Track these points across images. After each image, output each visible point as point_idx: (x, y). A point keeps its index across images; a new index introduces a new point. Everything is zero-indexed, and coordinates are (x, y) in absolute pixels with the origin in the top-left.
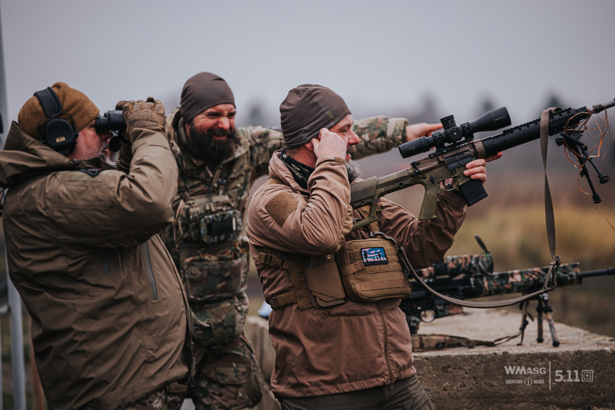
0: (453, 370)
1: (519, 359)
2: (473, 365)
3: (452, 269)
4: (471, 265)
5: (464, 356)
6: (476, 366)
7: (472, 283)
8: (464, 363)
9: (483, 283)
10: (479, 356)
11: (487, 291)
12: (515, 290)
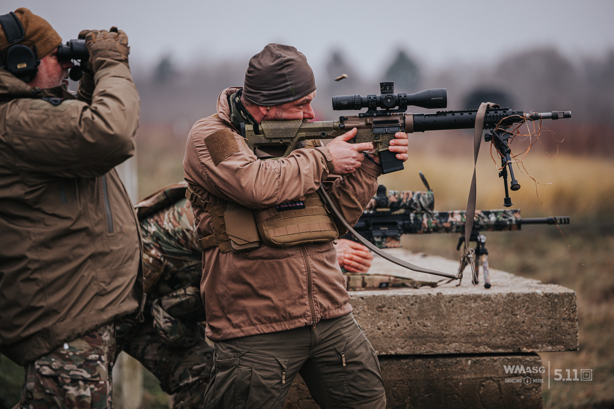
0: (388, 310)
1: (452, 300)
2: (407, 305)
3: (393, 203)
4: (412, 200)
5: (399, 296)
6: (410, 306)
7: (412, 218)
8: (399, 303)
9: (423, 219)
10: (414, 296)
11: (425, 228)
12: (454, 230)
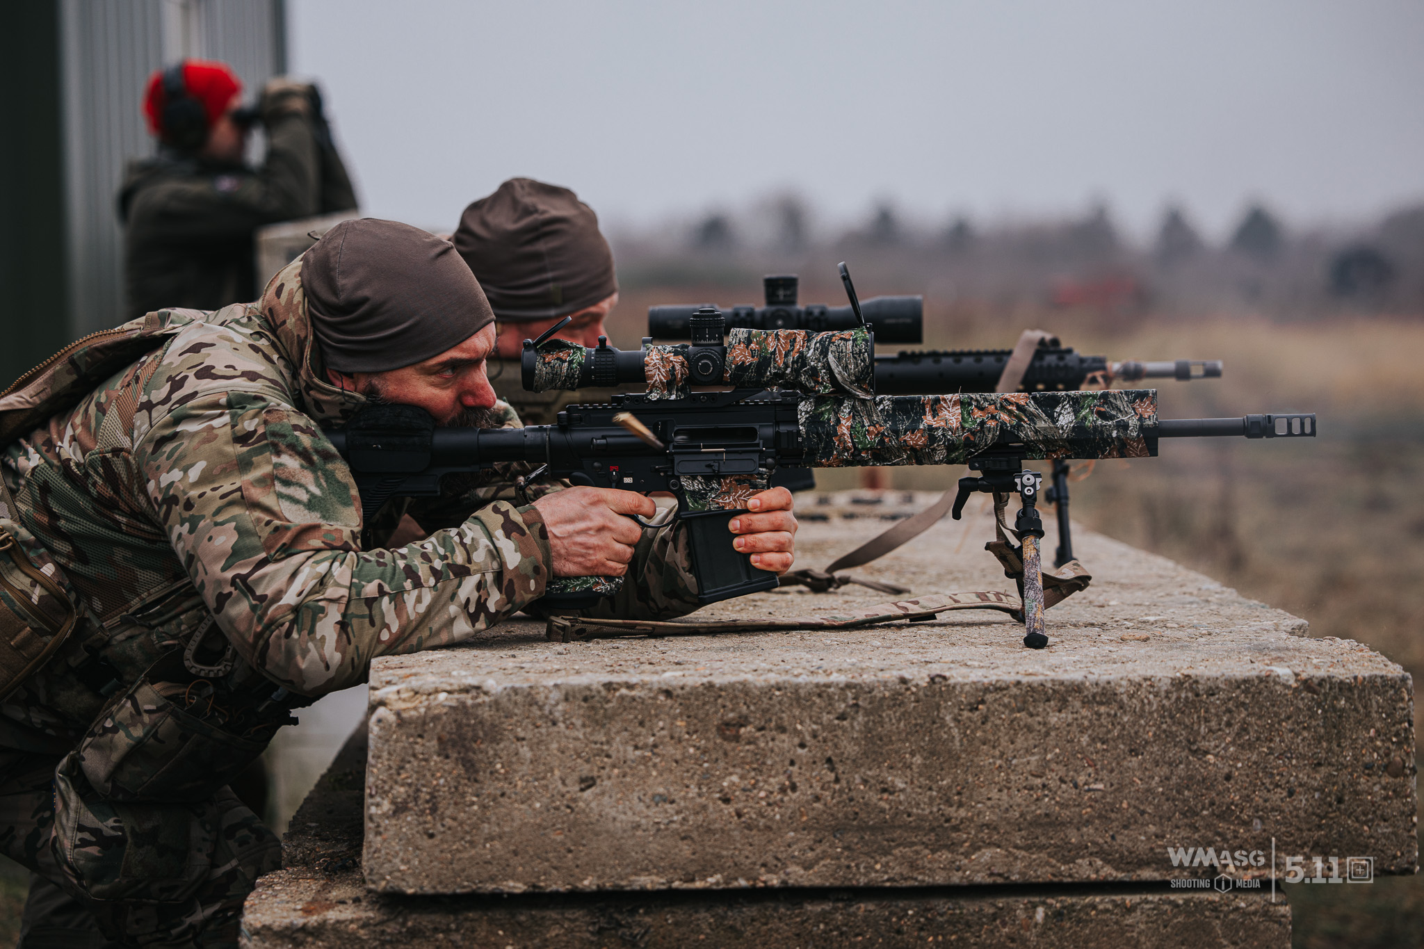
0: (758, 734)
1: (983, 702)
2: (826, 718)
3: (742, 368)
4: (802, 359)
5: (797, 688)
6: (836, 722)
7: (802, 418)
8: (797, 712)
9: (838, 421)
10: (849, 686)
11: (846, 449)
12: (941, 454)
